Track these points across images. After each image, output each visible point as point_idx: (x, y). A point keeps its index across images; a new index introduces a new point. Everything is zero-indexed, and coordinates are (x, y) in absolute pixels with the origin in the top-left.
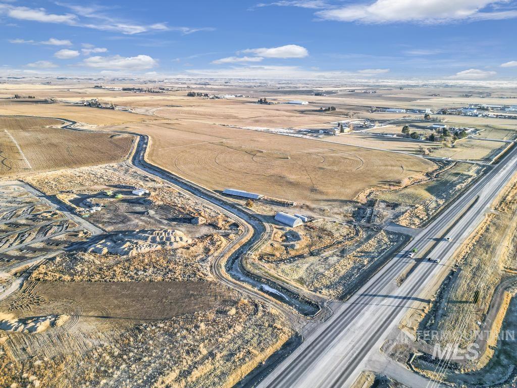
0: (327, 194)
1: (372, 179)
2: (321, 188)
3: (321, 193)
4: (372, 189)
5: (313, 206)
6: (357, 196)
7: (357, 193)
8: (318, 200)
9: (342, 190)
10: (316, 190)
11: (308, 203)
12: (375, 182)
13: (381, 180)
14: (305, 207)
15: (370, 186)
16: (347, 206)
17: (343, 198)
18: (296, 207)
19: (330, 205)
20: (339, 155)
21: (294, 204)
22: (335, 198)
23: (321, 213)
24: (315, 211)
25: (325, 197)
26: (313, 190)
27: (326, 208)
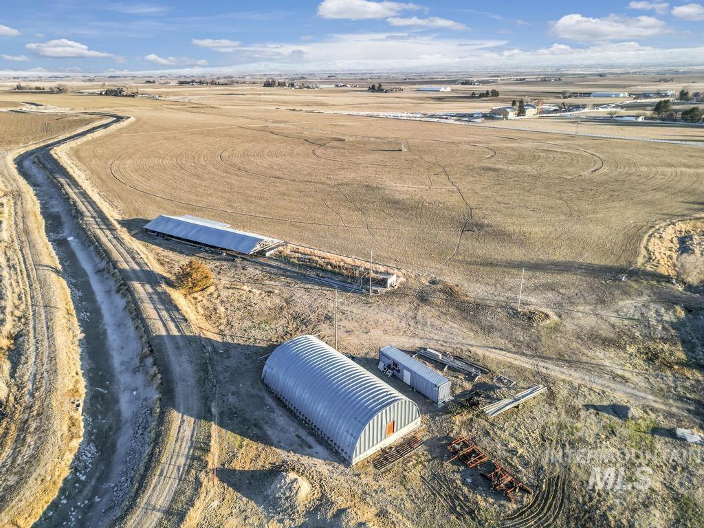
0: (522, 240)
1: (659, 195)
2: (497, 220)
3: (501, 236)
4: (682, 226)
5: (475, 290)
6: (644, 252)
7: (633, 238)
8: (491, 264)
9: (576, 228)
10: (480, 226)
11: (452, 278)
12: (677, 206)
13: (692, 199)
14: (439, 298)
15: (671, 218)
16: (626, 293)
17: (590, 258)
18: (399, 293)
19: (551, 287)
20: (529, 145)
21: (391, 280)
22: (559, 256)
23: (520, 335)
24: (487, 318)
25: (518, 254)
26: (470, 226)
27: (536, 302)
